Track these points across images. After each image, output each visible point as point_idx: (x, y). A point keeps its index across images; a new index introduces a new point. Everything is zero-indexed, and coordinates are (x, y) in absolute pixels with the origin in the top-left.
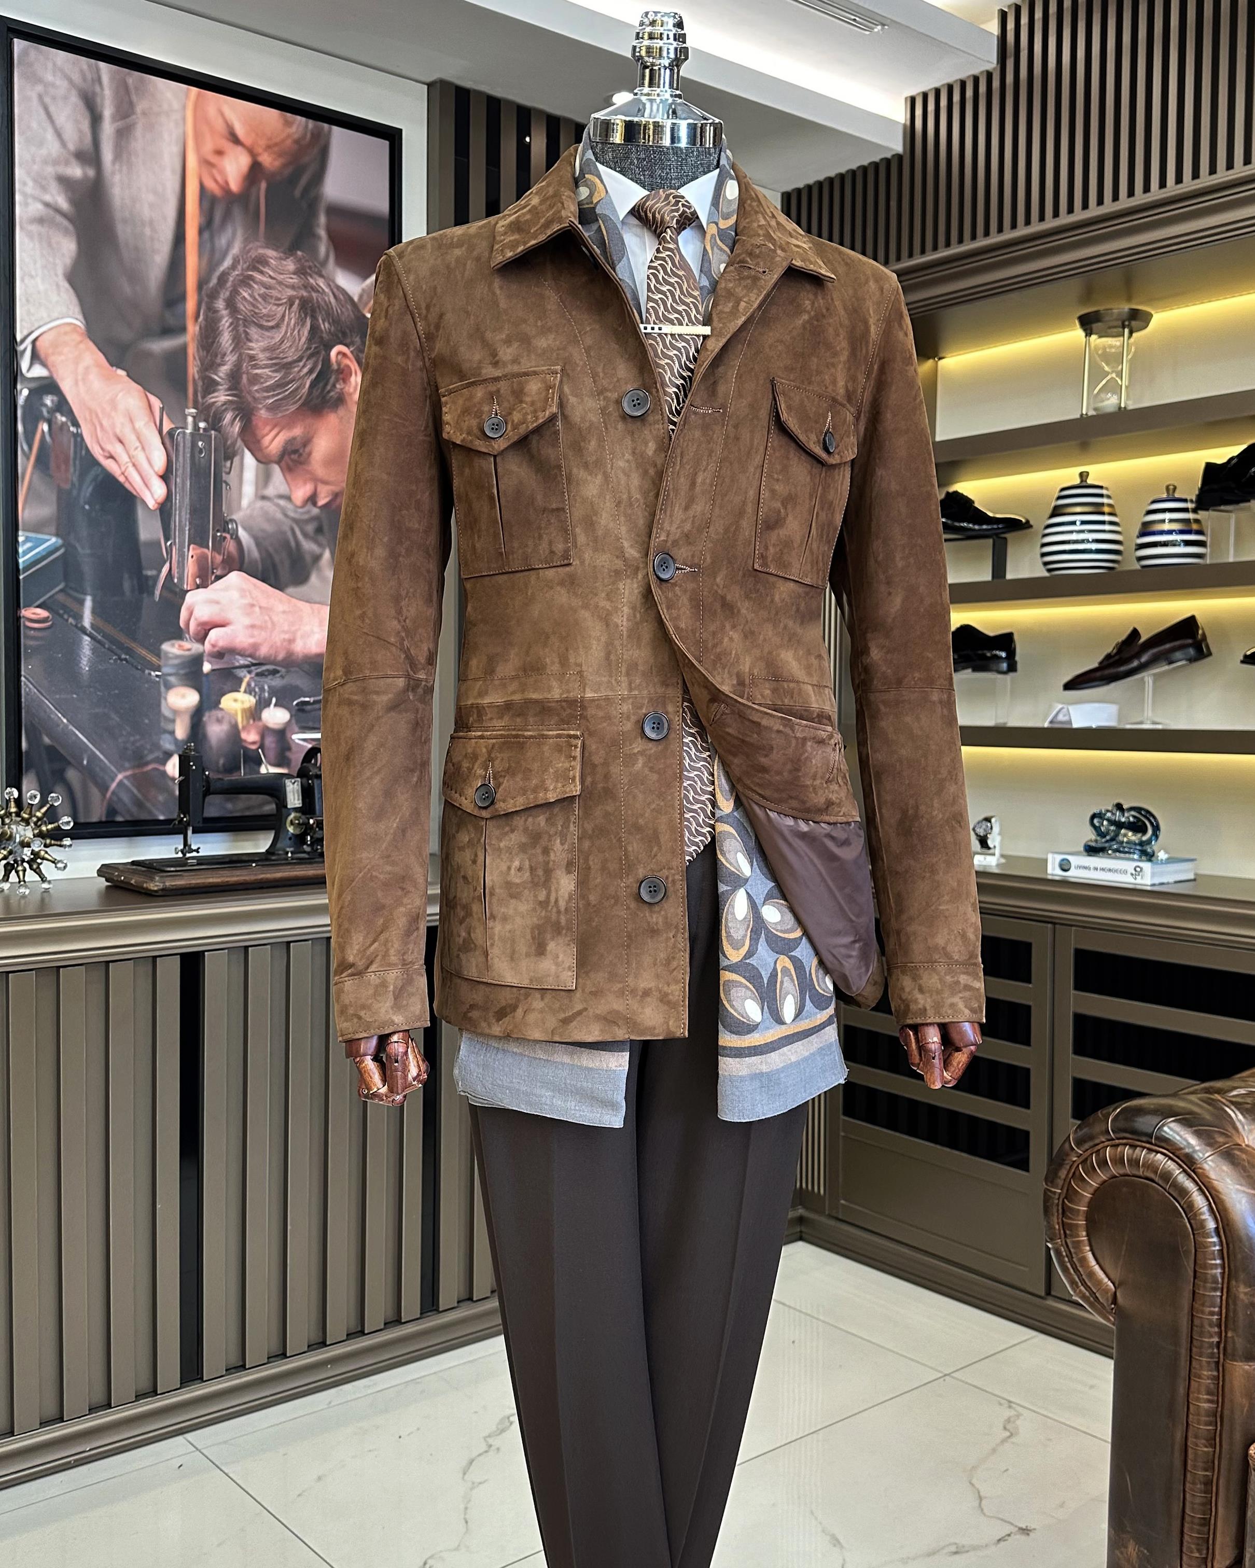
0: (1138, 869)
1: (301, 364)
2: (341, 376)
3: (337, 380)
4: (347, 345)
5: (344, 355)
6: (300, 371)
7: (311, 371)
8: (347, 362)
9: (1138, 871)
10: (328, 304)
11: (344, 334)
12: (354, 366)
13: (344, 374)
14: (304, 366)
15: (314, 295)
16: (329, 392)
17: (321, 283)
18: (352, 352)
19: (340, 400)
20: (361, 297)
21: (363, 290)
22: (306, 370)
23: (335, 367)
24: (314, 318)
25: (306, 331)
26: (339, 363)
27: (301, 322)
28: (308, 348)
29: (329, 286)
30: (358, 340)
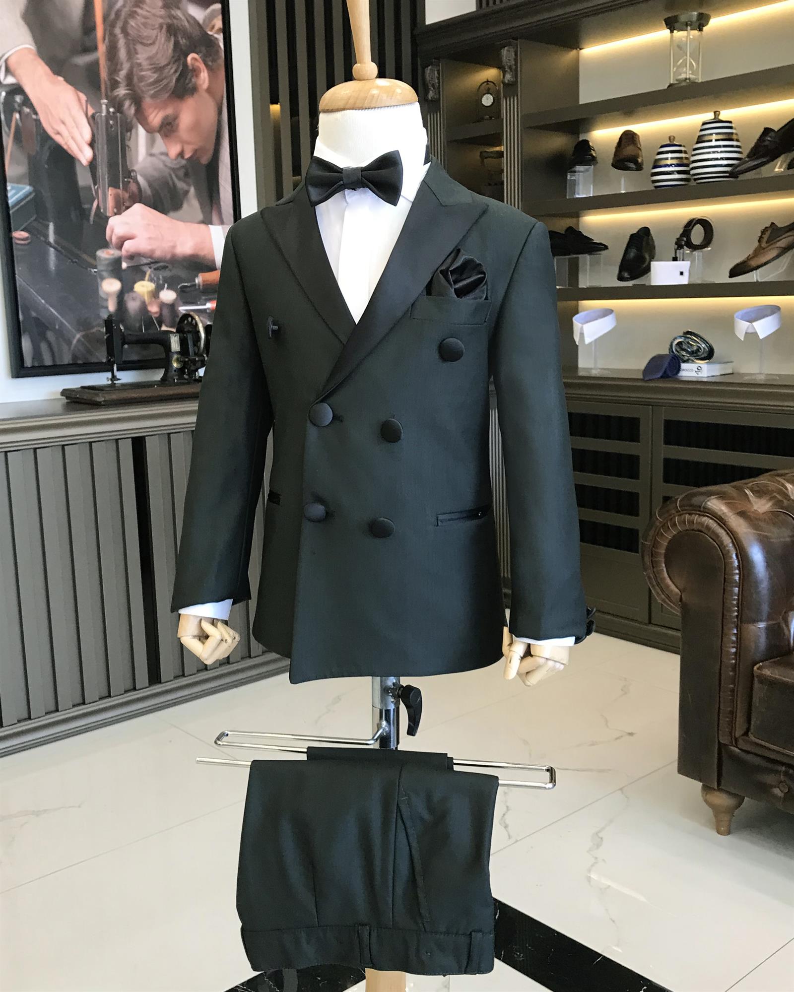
0: (699, 368)
1: (169, 67)
2: (194, 74)
3: (192, 76)
4: (197, 53)
5: (195, 59)
6: (169, 72)
7: (176, 71)
8: (197, 64)
9: (699, 369)
10: (184, 27)
11: (195, 47)
12: (202, 66)
13: (196, 72)
14: (172, 68)
15: (175, 21)
16: (188, 84)
17: (179, 13)
18: (201, 57)
19: (194, 90)
20: (204, 21)
21: (206, 16)
22: (172, 71)
23: (190, 68)
24: (175, 36)
25: (171, 45)
26: (193, 65)
27: (168, 40)
28: (173, 57)
29: (184, 15)
30: (203, 49)
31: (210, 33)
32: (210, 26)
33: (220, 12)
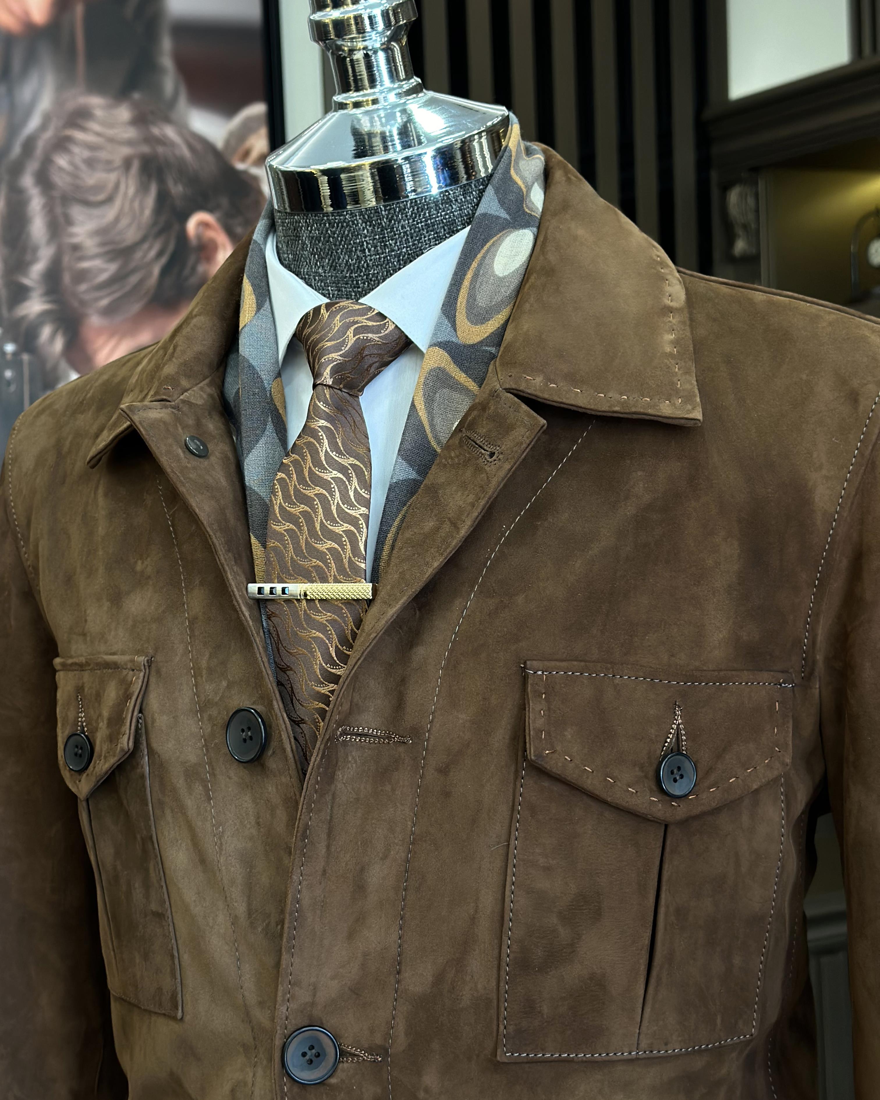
1: (146, 246)
2: (204, 256)
3: (197, 262)
4: (210, 210)
5: (205, 225)
6: (144, 256)
7: (160, 254)
8: (211, 234)
10: (181, 160)
11: (205, 197)
12: (222, 240)
13: (207, 252)
14: (150, 248)
15: (160, 150)
16: (187, 280)
17: (170, 132)
18: (218, 220)
20: (227, 142)
21: (230, 133)
22: (153, 253)
23: (194, 243)
24: (161, 181)
25: (150, 201)
26: (199, 237)
27: (143, 188)
28: (155, 224)
29: (181, 134)
30: (224, 202)
31: (240, 166)
32: (241, 151)
33: (264, 120)
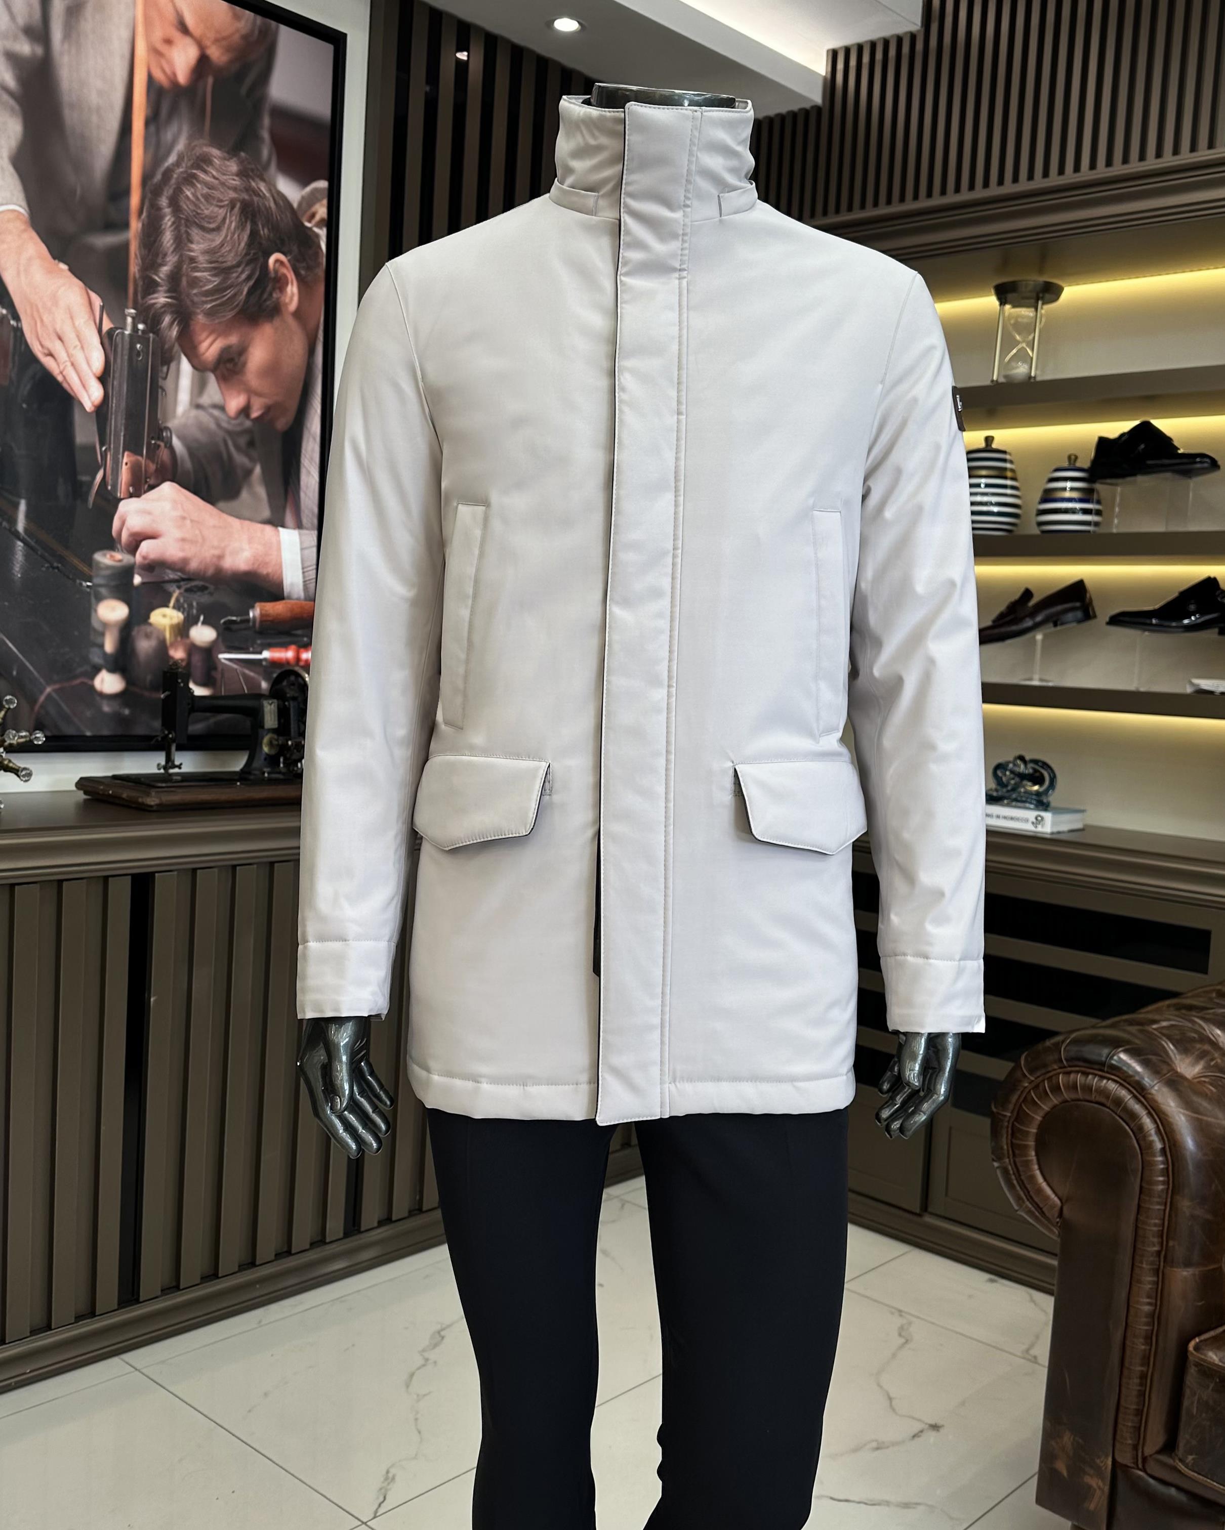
0: (1039, 818)
1: (240, 269)
2: (278, 285)
3: (274, 289)
4: (284, 254)
5: (282, 263)
6: (238, 277)
7: (248, 278)
8: (284, 271)
9: (1039, 821)
10: (268, 209)
11: (283, 242)
12: (291, 276)
13: (280, 283)
14: (242, 272)
15: (256, 199)
16: (265, 301)
17: (263, 187)
18: (289, 261)
19: (275, 311)
20: (300, 204)
21: (303, 198)
22: (244, 276)
23: (272, 275)
24: (254, 223)
25: (245, 236)
26: (276, 271)
27: (241, 226)
28: (247, 254)
29: (270, 191)
30: (295, 248)
31: (308, 225)
32: (309, 213)
33: (326, 193)
